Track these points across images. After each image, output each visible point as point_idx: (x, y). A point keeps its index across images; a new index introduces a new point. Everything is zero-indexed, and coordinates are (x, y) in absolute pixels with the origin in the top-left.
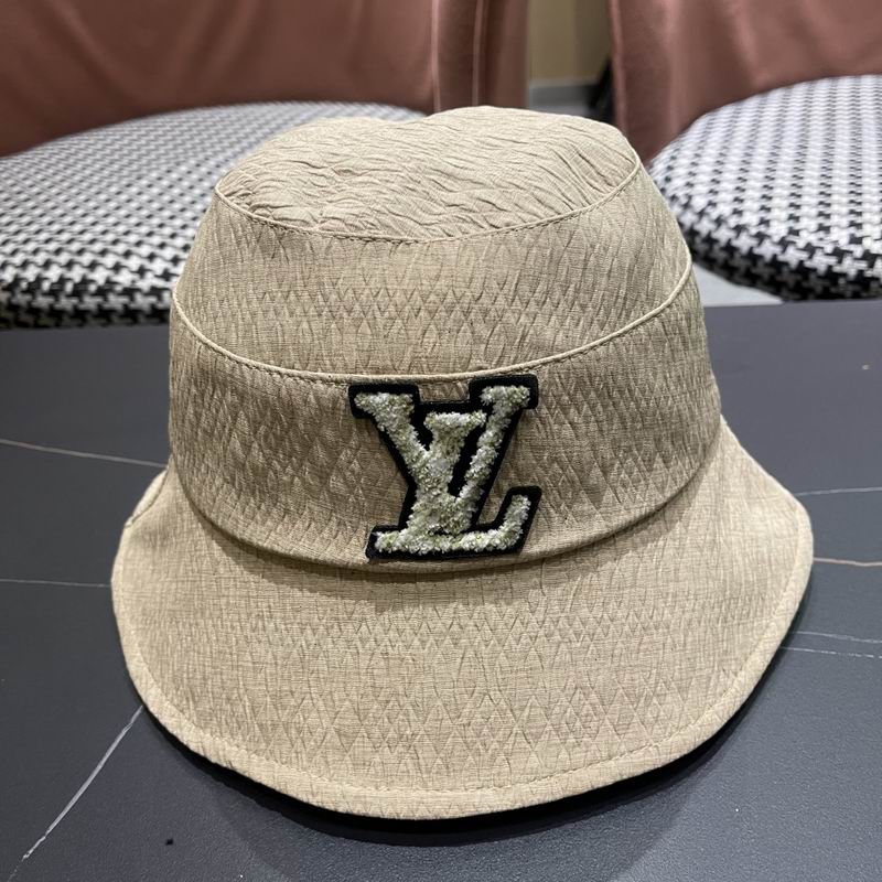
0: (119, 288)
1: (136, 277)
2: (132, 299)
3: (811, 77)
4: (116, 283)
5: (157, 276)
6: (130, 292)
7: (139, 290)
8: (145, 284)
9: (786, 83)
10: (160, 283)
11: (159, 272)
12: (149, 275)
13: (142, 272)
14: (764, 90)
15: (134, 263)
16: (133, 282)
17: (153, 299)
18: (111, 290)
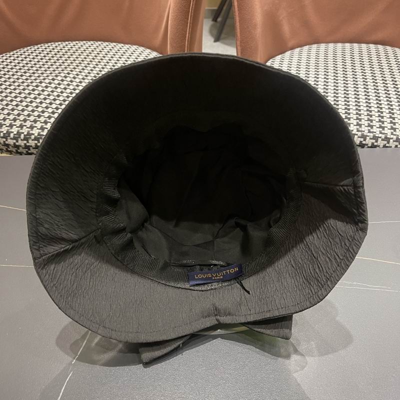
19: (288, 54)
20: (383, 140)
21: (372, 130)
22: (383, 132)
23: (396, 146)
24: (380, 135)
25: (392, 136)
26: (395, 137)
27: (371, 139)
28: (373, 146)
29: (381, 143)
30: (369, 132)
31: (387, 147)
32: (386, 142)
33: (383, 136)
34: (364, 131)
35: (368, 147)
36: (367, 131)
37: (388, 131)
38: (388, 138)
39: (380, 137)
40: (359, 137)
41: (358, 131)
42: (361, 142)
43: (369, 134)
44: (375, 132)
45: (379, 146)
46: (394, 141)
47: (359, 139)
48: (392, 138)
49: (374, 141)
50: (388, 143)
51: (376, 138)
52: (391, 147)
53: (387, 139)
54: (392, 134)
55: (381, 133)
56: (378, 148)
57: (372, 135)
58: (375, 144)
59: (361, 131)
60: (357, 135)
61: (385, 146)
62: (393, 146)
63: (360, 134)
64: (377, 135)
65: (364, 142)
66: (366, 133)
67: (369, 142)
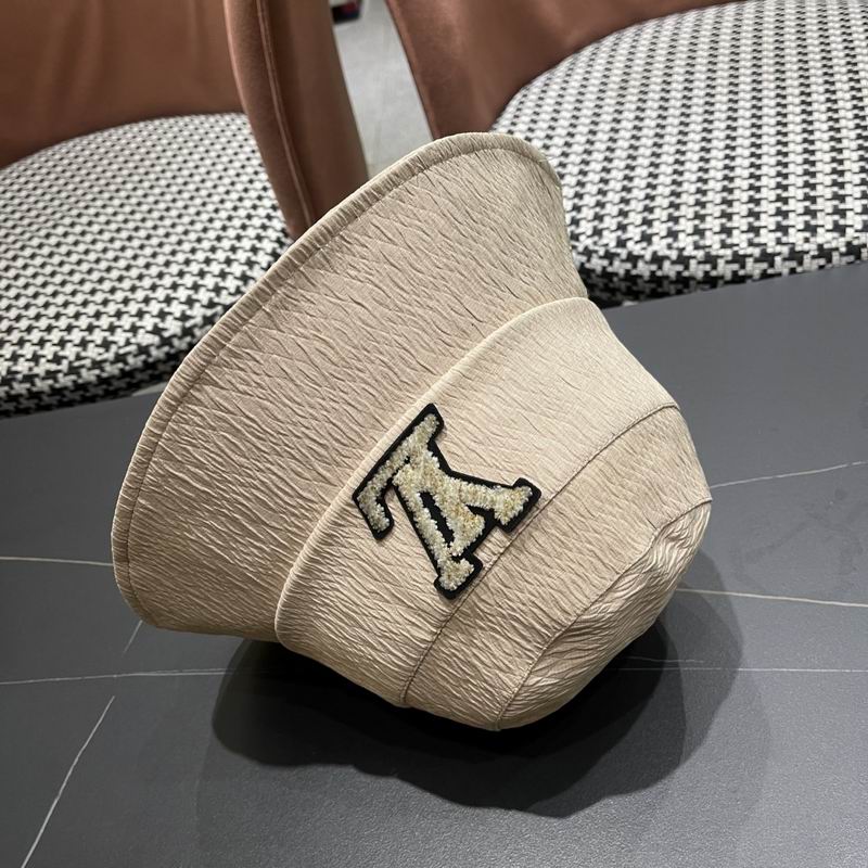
0: (20, 377)
1: (32, 364)
2: (33, 384)
3: (619, 27)
4: (17, 372)
5: (48, 361)
6: (29, 378)
7: (37, 375)
8: (40, 370)
9: (597, 37)
10: (53, 367)
11: (50, 357)
12: (43, 360)
13: (36, 358)
14: (578, 49)
15: (28, 350)
16: (30, 369)
17: (50, 382)
18: (14, 379)
19: (563, 67)
20: (757, 261)
21: (729, 241)
22: (756, 240)
23: (793, 271)
24: (750, 250)
25: (778, 249)
26: (785, 250)
27: (728, 262)
28: (737, 279)
29: (753, 269)
30: (724, 245)
31: (772, 276)
32: (764, 265)
33: (757, 252)
34: (710, 247)
35: (727, 283)
36: (717, 246)
37: (767, 238)
38: (770, 254)
39: (751, 256)
40: (699, 263)
41: (697, 247)
42: (706, 273)
43: (722, 252)
44: (737, 245)
45: (750, 277)
46: (785, 260)
47: (701, 267)
48: (779, 254)
49: (735, 267)
50: (772, 265)
51: (739, 259)
52: (780, 274)
53: (767, 258)
54: (779, 242)
55: (751, 244)
56: (749, 281)
57: (728, 252)
58: (742, 273)
59: (704, 247)
60: (694, 257)
61: (764, 275)
62: (785, 271)
63: (700, 254)
64: (741, 252)
65: (714, 273)
66: (716, 250)
67: (725, 269)
